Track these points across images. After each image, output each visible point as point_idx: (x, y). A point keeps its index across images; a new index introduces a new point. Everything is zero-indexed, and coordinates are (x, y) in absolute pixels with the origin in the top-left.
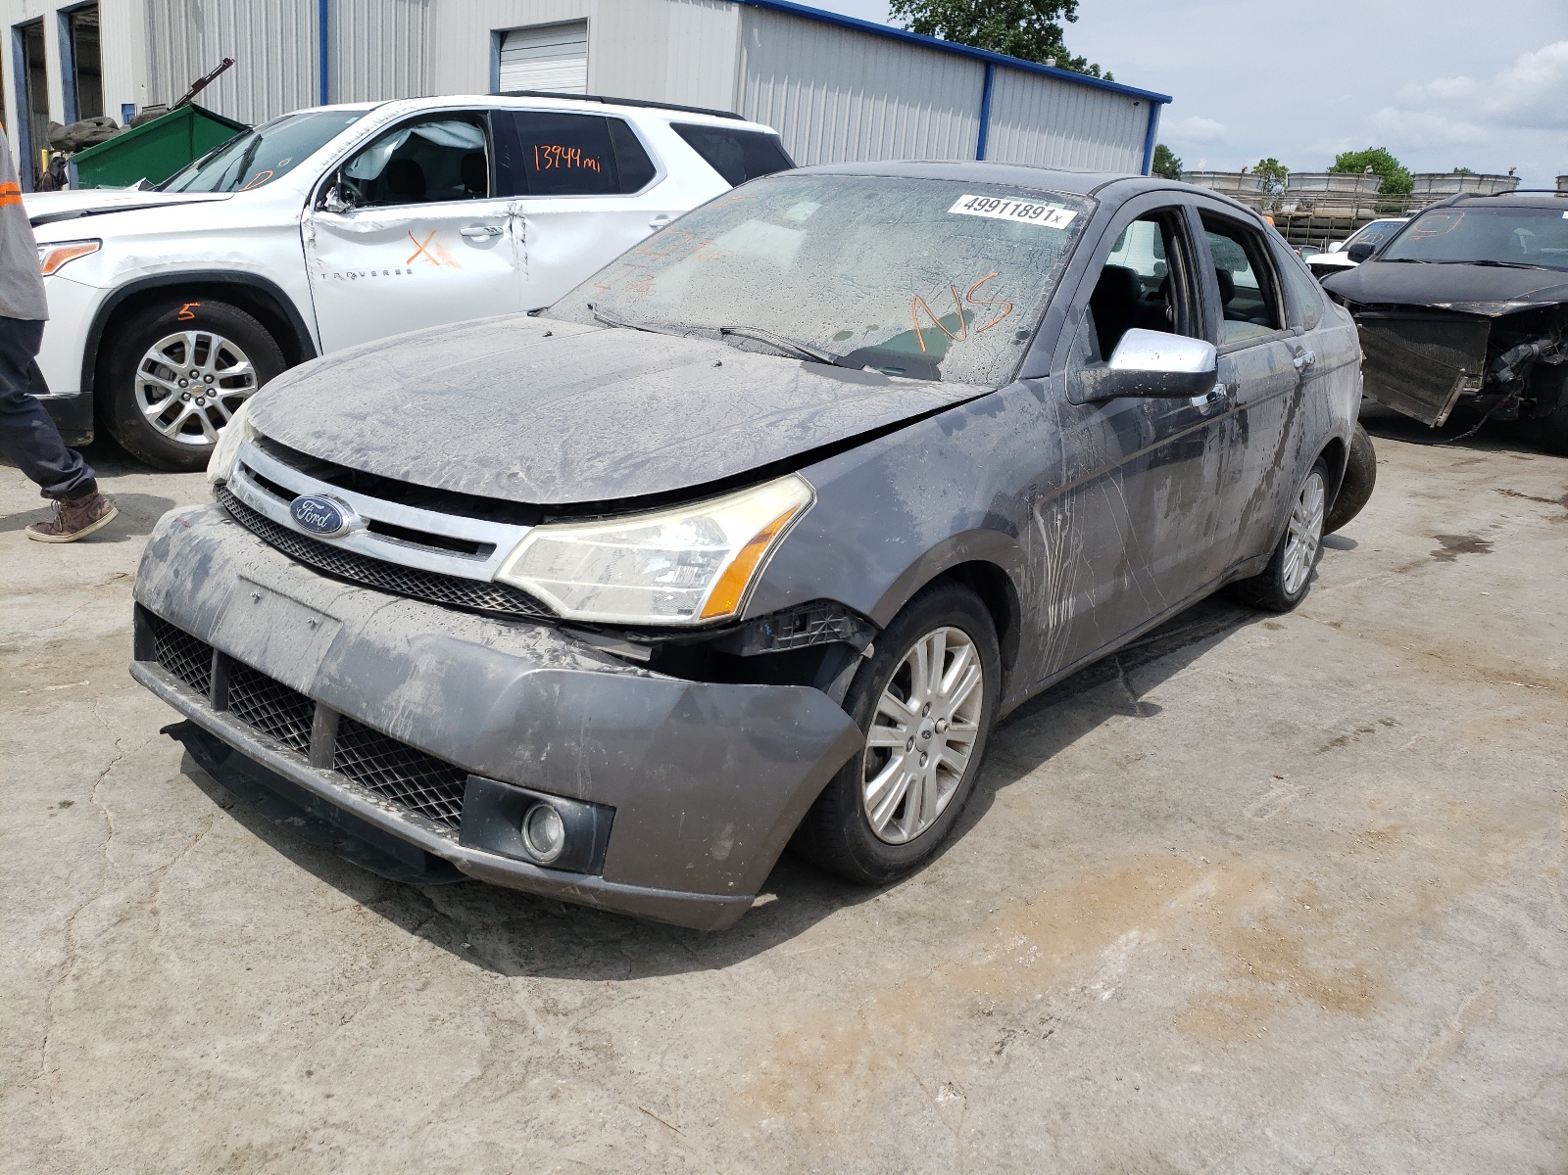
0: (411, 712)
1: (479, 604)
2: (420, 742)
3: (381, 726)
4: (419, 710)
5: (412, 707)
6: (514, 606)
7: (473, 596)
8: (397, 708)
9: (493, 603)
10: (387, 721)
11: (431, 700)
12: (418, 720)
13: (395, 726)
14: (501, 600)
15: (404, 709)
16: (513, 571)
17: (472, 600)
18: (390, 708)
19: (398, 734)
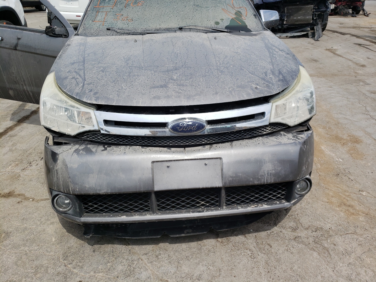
0: (271, 173)
1: (263, 133)
2: (279, 180)
3: (261, 182)
4: (274, 171)
5: (270, 172)
6: (275, 129)
7: (260, 131)
8: (265, 174)
9: (267, 131)
10: (263, 180)
11: (276, 167)
12: (275, 175)
13: (267, 180)
14: (270, 129)
15: (268, 174)
16: (274, 118)
17: (260, 132)
18: (263, 176)
19: (269, 182)
